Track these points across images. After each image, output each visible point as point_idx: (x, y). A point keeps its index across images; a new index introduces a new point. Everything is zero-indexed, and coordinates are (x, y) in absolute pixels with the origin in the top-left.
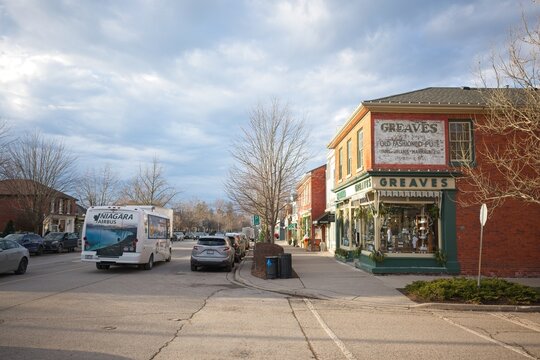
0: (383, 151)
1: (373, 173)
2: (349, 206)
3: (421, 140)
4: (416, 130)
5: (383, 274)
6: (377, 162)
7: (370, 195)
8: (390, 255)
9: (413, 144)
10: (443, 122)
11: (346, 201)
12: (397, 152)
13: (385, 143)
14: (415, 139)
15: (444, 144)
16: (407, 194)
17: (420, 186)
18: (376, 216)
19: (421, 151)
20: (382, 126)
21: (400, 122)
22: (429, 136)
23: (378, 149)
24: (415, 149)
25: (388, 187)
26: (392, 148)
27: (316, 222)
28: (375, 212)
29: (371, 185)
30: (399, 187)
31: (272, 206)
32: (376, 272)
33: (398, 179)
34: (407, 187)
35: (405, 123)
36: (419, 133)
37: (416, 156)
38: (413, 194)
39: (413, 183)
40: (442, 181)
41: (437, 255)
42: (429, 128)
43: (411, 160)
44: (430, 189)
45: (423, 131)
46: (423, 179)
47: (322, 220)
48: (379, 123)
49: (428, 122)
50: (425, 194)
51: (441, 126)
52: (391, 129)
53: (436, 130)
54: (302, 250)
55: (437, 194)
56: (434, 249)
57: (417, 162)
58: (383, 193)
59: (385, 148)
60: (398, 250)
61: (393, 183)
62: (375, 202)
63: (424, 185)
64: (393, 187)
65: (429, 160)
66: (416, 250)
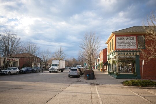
0: (119, 45)
1: (116, 51)
2: (111, 60)
3: (129, 42)
4: (128, 39)
5: (119, 79)
6: (117, 48)
7: (115, 57)
8: (121, 73)
9: (127, 43)
10: (136, 37)
11: (110, 59)
12: (122, 45)
13: (119, 43)
14: (128, 42)
15: (136, 43)
16: (125, 57)
17: (129, 55)
18: (117, 63)
19: (129, 45)
20: (118, 38)
21: (123, 37)
22: (131, 41)
23: (117, 45)
24: (128, 44)
25: (120, 55)
26: (121, 44)
27: (104, 64)
28: (116, 62)
29: (116, 54)
30: (123, 55)
31: (90, 60)
32: (117, 78)
33: (123, 53)
34: (126, 55)
35: (125, 37)
36: (129, 40)
37: (128, 46)
38: (127, 57)
39: (127, 54)
40: (136, 53)
41: (134, 74)
42: (132, 39)
43: (127, 47)
44: (132, 55)
45: (130, 39)
46: (130, 53)
47: (106, 63)
48: (117, 38)
49: (131, 37)
50: (131, 57)
51: (135, 38)
52: (121, 39)
53: (134, 39)
54: (101, 72)
55: (134, 57)
56: (134, 72)
57: (128, 48)
58: (119, 57)
59: (119, 44)
60: (123, 72)
61: (121, 54)
62: (117, 59)
63: (130, 54)
64: (122, 55)
65: (132, 47)
66: (128, 72)
